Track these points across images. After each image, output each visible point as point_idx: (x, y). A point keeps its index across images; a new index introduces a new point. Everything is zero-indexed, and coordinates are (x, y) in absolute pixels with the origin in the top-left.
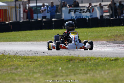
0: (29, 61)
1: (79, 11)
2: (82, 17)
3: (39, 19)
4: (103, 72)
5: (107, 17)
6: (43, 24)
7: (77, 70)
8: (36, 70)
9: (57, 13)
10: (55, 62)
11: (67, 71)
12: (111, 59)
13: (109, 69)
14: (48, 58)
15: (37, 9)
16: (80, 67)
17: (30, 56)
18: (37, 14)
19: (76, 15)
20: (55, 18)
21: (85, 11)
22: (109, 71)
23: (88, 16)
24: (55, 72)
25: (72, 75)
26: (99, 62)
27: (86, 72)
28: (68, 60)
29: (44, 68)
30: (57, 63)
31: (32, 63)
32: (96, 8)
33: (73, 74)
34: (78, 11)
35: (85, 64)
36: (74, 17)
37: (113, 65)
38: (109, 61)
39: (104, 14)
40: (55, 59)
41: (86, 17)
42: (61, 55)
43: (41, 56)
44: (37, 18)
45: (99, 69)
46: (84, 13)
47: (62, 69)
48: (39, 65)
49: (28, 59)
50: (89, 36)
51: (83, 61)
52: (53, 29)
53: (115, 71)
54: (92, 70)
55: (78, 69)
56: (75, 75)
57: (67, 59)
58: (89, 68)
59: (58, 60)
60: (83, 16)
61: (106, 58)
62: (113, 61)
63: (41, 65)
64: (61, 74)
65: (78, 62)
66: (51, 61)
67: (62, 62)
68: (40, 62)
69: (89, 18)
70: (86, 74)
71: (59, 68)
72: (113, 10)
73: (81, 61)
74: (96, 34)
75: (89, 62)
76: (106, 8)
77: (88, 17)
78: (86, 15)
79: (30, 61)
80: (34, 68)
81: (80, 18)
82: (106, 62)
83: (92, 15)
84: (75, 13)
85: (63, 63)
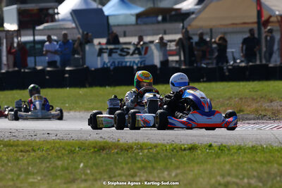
0: (19, 150)
1: (119, 52)
2: (124, 64)
3: (39, 68)
4: (166, 173)
5: (174, 65)
6: (47, 77)
8: (32, 167)
9: (74, 55)
10: (72, 152)
11: (94, 170)
12: (183, 147)
13: (177, 168)
14: (57, 145)
15: (34, 46)
16: (121, 163)
17: (20, 140)
18: (35, 57)
19: (112, 61)
20: (70, 66)
21: (131, 51)
22: (178, 171)
23: (136, 62)
24: (71, 173)
26: (158, 153)
27: (132, 173)
28: (96, 150)
29: (48, 165)
30: (74, 155)
31: (24, 154)
32: (153, 47)
33: (106, 177)
34: (116, 52)
35: (130, 157)
36: (109, 65)
37: (187, 158)
38: (177, 151)
39: (171, 58)
40: (71, 146)
41: (131, 65)
42: (83, 139)
43: (42, 139)
44: (35, 65)
45: (159, 167)
46: (128, 57)
47: (85, 166)
48: (39, 159)
49: (17, 145)
51: (126, 150)
52: (66, 87)
53: (191, 171)
54: (144, 168)
55: (116, 166)
57: (94, 147)
58: (139, 165)
59: (77, 149)
60: (126, 62)
61: (172, 145)
62: (187, 152)
63: (42, 159)
64: (83, 177)
65: (117, 153)
66: (63, 151)
67: (84, 152)
68: (41, 153)
69: (139, 65)
71: (79, 165)
72: (187, 50)
73: (122, 150)
75: (139, 153)
76: (172, 46)
77: (137, 64)
78: (133, 60)
79: (21, 151)
80: (28, 164)
81: (120, 65)
82: (173, 153)
83: (145, 61)
84: (110, 55)
85: (86, 154)
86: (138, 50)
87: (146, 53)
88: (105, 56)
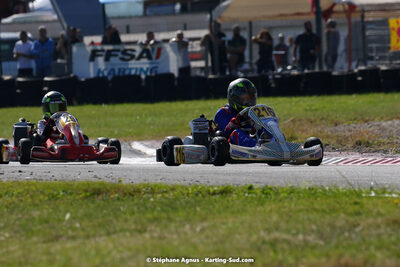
1: (120, 55)
2: (127, 72)
3: (7, 77)
4: (188, 227)
5: (198, 73)
6: (18, 91)
7: (115, 221)
9: (56, 59)
10: (53, 197)
11: (86, 223)
12: (211, 190)
13: (204, 219)
14: (33, 188)
16: (124, 212)
18: (1, 61)
19: (110, 67)
21: (137, 54)
22: (205, 224)
23: (145, 69)
24: (53, 227)
25: (100, 236)
26: (177, 199)
27: (139, 227)
28: (88, 194)
29: (20, 216)
30: (57, 202)
32: (168, 48)
33: (102, 232)
34: (116, 55)
35: (136, 204)
36: (106, 73)
37: (217, 206)
38: (203, 196)
39: (194, 64)
40: (52, 189)
41: (138, 73)
42: (70, 178)
43: (12, 180)
44: (1, 73)
45: (178, 219)
46: (133, 61)
47: (73, 218)
48: (7, 207)
50: (150, 124)
51: (132, 195)
53: (223, 223)
54: (156, 220)
55: (117, 217)
56: (108, 234)
57: (86, 191)
58: (149, 216)
59: (62, 193)
60: (131, 69)
61: (196, 186)
62: (218, 197)
63: (12, 208)
64: (70, 233)
65: (118, 199)
66: (41, 197)
67: (72, 197)
68: (9, 200)
69: (149, 73)
70: (141, 231)
71: (64, 216)
73: (125, 194)
74: (166, 119)
75: (149, 198)
76: (196, 47)
77: (145, 73)
78: (140, 66)
81: (121, 74)
82: (197, 198)
83: (156, 67)
84: (107, 59)
85: (74, 200)
86: (146, 53)
87: (158, 57)
88: (101, 60)
